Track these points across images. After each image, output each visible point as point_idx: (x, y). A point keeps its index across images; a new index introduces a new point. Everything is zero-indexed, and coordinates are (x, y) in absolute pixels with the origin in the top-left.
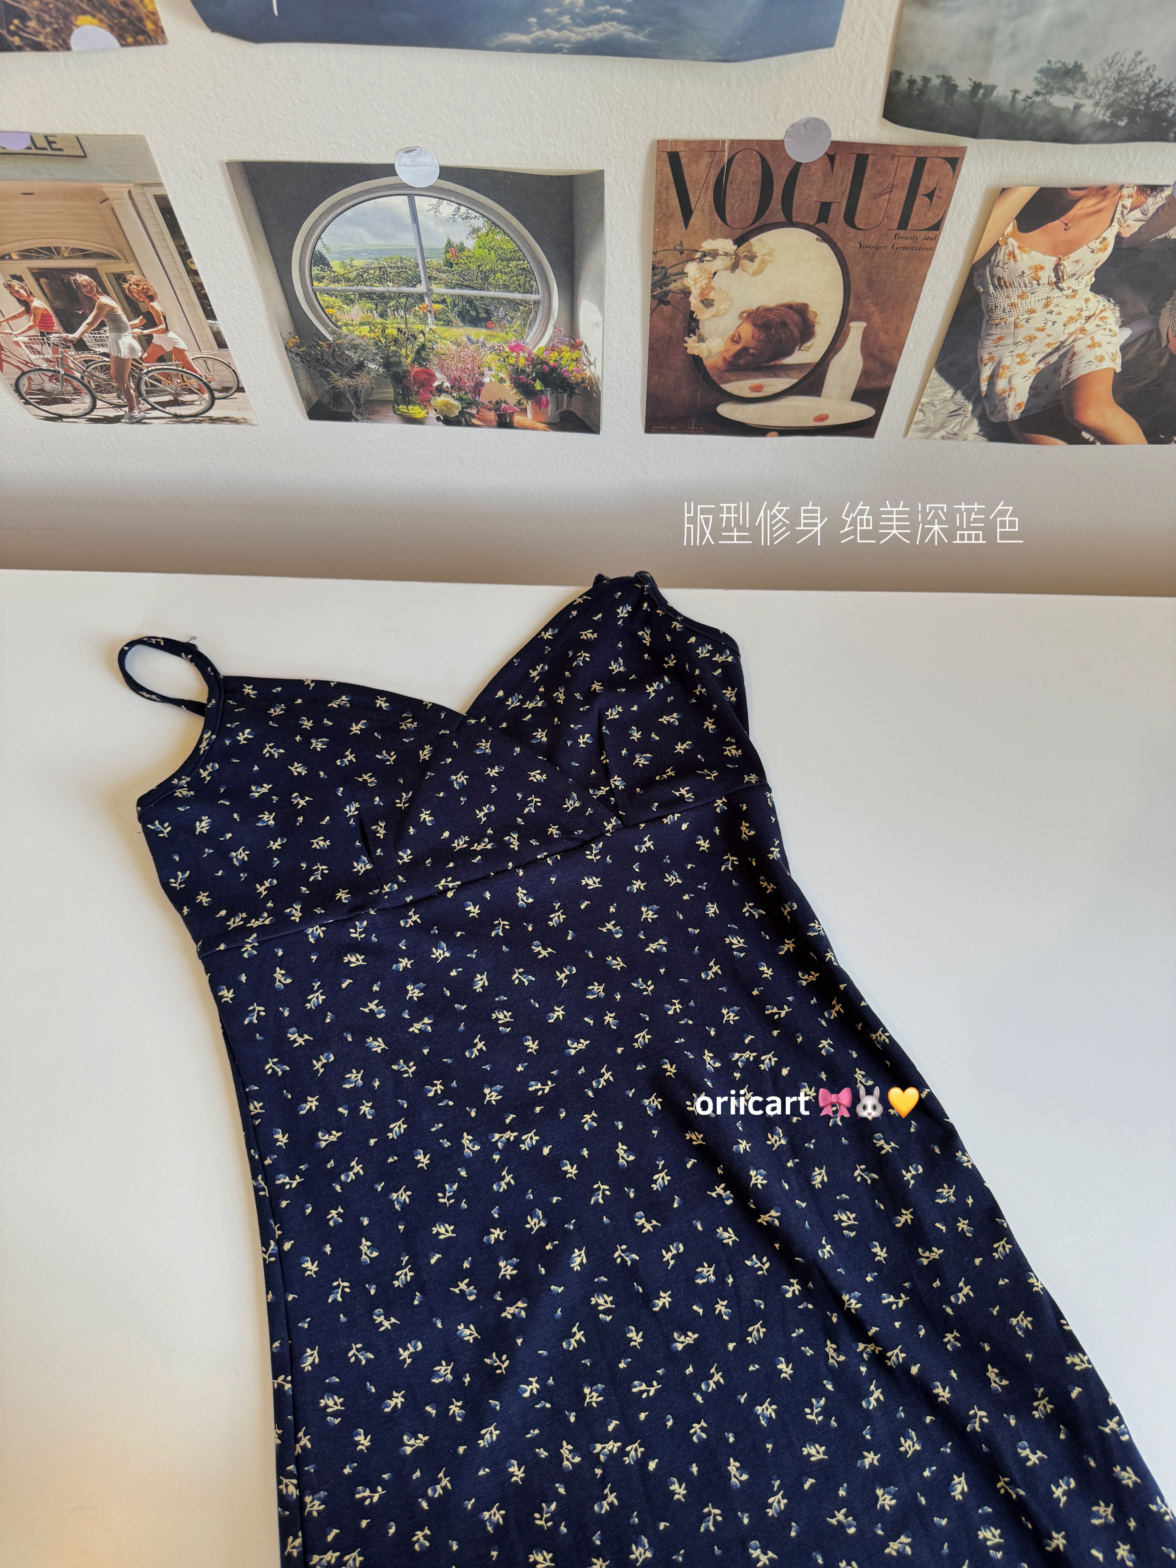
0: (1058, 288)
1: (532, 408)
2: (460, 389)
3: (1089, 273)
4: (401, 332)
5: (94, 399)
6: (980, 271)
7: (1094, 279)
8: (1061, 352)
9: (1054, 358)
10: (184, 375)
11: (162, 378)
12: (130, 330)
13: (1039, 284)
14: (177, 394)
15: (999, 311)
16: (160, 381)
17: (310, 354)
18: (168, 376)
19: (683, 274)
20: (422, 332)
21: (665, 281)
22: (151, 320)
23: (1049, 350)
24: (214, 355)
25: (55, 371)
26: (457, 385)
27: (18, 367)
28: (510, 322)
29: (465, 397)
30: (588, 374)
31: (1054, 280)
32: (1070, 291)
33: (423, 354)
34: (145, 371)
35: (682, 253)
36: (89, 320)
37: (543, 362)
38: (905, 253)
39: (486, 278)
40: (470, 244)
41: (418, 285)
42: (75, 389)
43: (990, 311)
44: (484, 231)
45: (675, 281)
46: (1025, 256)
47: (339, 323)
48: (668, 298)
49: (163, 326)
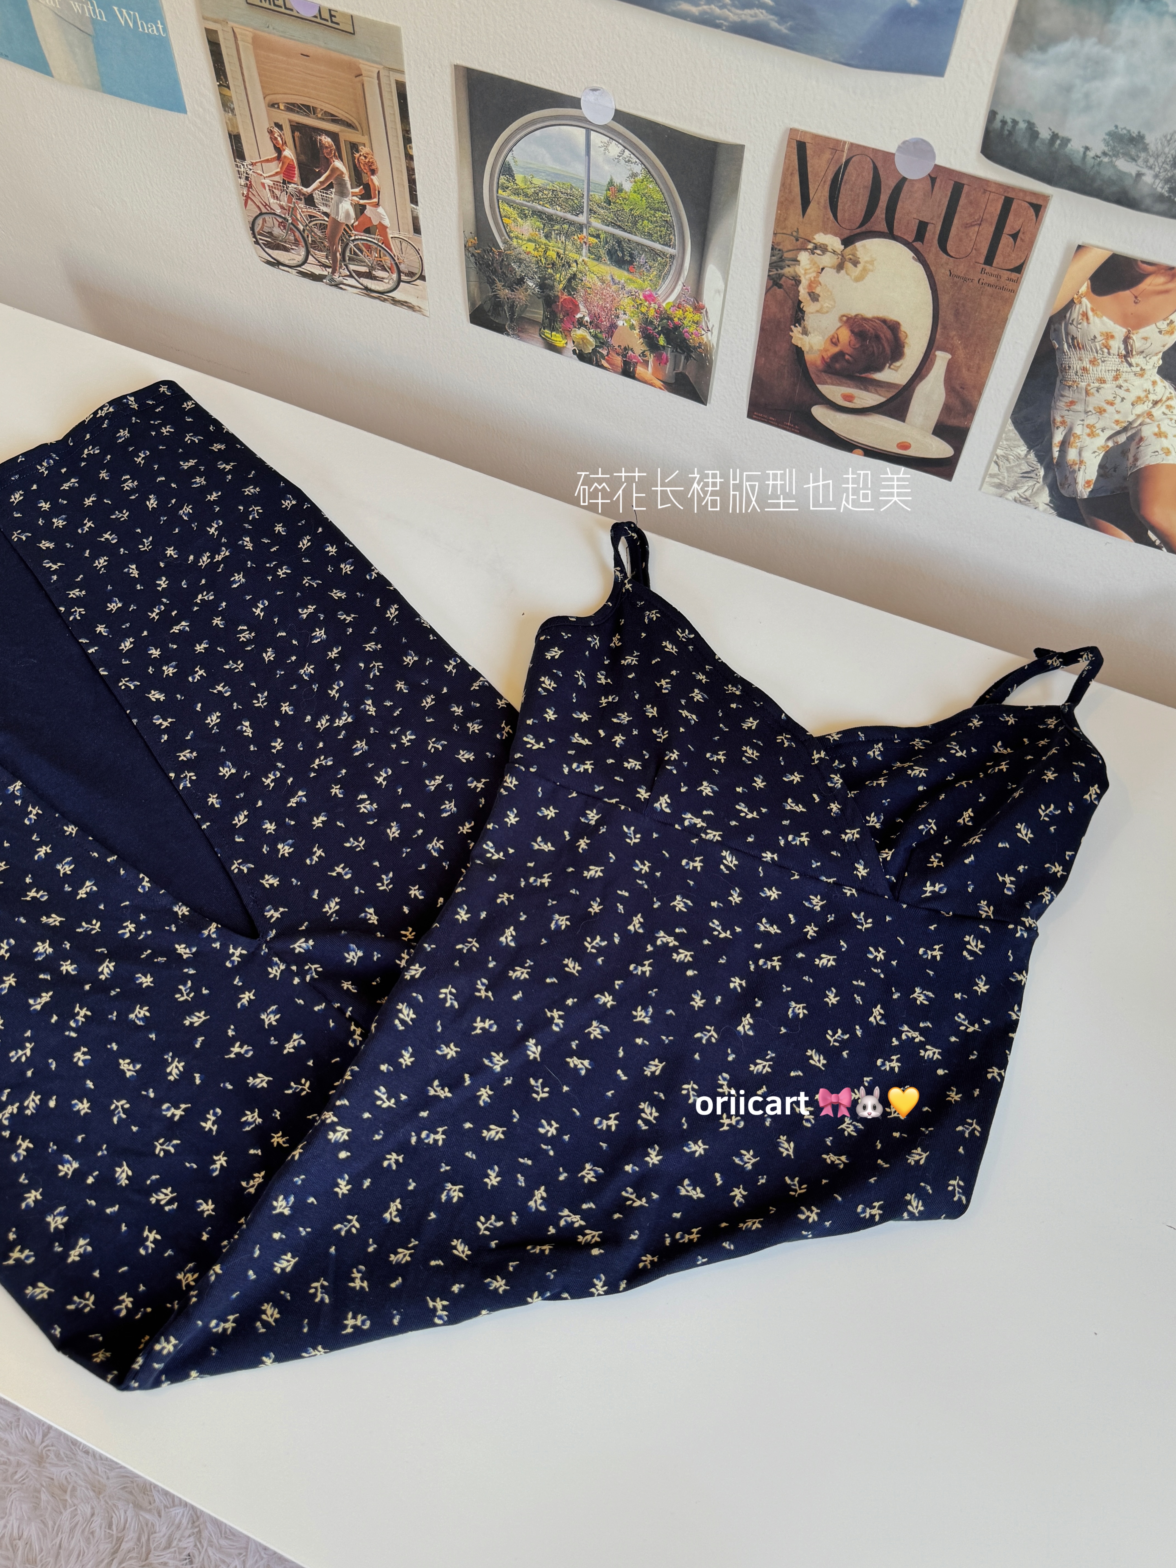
0: (1127, 362)
1: (653, 362)
2: (597, 327)
3: (1157, 354)
4: (559, 257)
5: (308, 253)
6: (1056, 326)
7: (1161, 362)
8: (1129, 434)
9: (1122, 439)
10: (382, 251)
11: (364, 249)
12: (350, 197)
13: (1109, 353)
14: (372, 268)
15: (1072, 373)
16: (361, 251)
17: (483, 258)
18: (369, 248)
19: (796, 261)
20: (576, 261)
21: (780, 263)
22: (368, 193)
23: (1118, 428)
24: (409, 238)
25: (285, 218)
26: (595, 323)
27: (258, 207)
28: (648, 271)
29: (599, 335)
30: (705, 340)
31: (1124, 352)
32: (1138, 369)
33: (573, 283)
34: (353, 238)
35: (797, 240)
36: (322, 179)
37: (669, 318)
38: (990, 290)
39: (635, 223)
40: (628, 186)
41: (581, 215)
42: (296, 240)
43: (1065, 370)
44: (640, 177)
45: (789, 266)
46: (1097, 320)
47: (512, 235)
48: (781, 282)
49: (376, 200)
